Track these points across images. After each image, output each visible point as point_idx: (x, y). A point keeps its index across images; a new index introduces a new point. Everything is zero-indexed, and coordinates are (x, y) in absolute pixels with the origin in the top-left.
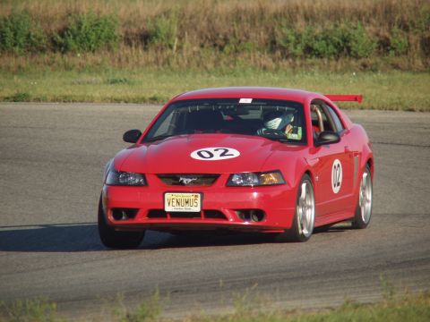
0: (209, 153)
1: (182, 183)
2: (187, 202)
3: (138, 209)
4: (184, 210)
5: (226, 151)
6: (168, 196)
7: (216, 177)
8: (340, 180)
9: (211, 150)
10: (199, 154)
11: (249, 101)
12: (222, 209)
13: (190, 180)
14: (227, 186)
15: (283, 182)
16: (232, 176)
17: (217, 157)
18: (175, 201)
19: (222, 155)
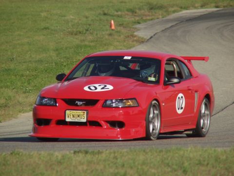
0: (95, 87)
1: (77, 105)
2: (79, 116)
3: (51, 120)
4: (77, 121)
5: (106, 86)
6: (68, 112)
7: (97, 101)
8: (183, 106)
9: (97, 85)
10: (89, 88)
11: (129, 58)
12: (99, 121)
13: (81, 103)
14: (103, 107)
15: (137, 105)
16: (106, 101)
17: (99, 89)
18: (72, 115)
19: (103, 88)
